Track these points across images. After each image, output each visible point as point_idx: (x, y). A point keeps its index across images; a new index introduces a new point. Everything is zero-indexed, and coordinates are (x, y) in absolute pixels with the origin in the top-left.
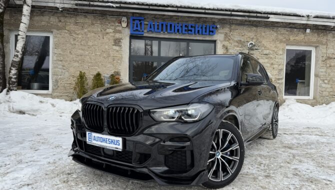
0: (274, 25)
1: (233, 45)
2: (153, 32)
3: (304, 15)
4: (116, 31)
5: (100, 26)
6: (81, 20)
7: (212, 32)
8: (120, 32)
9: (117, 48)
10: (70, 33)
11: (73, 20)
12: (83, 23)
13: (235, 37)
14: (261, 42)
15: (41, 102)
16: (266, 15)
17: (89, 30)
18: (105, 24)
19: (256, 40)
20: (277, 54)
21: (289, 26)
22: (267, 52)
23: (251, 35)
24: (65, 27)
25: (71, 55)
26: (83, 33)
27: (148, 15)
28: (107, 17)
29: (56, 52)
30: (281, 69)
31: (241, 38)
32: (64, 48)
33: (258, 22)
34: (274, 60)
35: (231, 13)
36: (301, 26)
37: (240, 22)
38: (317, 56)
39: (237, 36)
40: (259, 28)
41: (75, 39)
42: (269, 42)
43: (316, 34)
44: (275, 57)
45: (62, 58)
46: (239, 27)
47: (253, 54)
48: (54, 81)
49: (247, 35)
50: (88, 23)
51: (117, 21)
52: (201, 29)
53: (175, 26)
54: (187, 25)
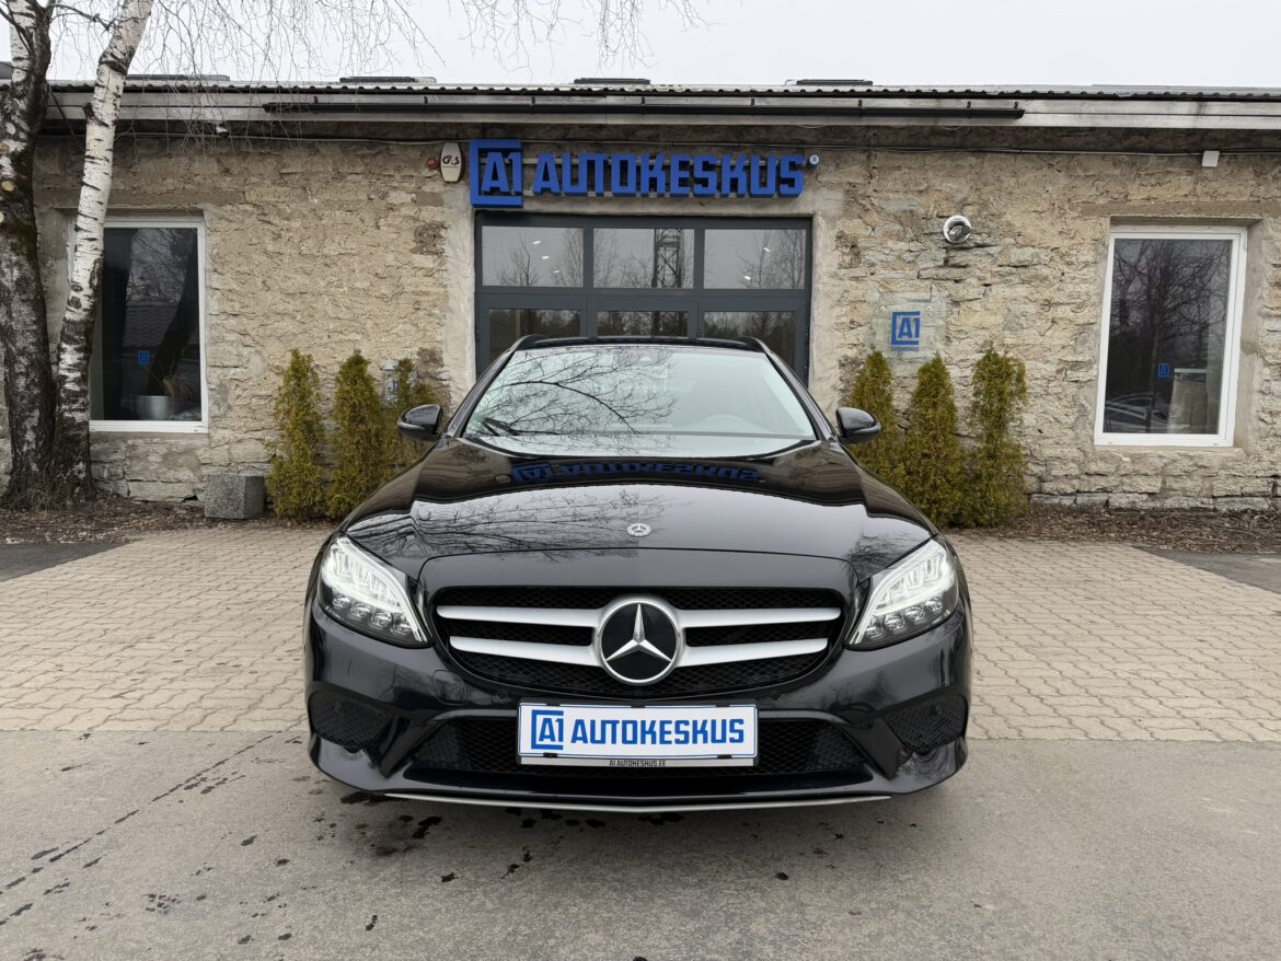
1: (879, 232)
2: (557, 196)
4: (422, 199)
5: (365, 182)
6: (296, 162)
7: (791, 182)
8: (436, 200)
9: (427, 261)
10: (262, 211)
11: (268, 166)
12: (307, 176)
13: (888, 199)
14: (999, 216)
16: (1009, 104)
17: (328, 197)
18: (384, 173)
19: (977, 207)
20: (1069, 264)
21: (1125, 144)
22: (1025, 254)
23: (956, 187)
24: (244, 193)
25: (268, 294)
26: (306, 213)
27: (541, 131)
28: (391, 147)
29: (215, 285)
30: (1084, 325)
31: (915, 203)
32: (244, 268)
33: (989, 131)
34: (1056, 287)
35: (860, 102)
36: (1182, 142)
37: (911, 136)
38: (1253, 266)
39: (897, 196)
40: (989, 155)
41: (280, 236)
42: (1034, 214)
43: (1251, 169)
44: (1059, 274)
45: (237, 306)
46: (904, 156)
47: (964, 264)
48: (213, 387)
49: (939, 188)
50: (321, 173)
51: (425, 159)
52: (745, 174)
53: (638, 168)
54: (688, 162)
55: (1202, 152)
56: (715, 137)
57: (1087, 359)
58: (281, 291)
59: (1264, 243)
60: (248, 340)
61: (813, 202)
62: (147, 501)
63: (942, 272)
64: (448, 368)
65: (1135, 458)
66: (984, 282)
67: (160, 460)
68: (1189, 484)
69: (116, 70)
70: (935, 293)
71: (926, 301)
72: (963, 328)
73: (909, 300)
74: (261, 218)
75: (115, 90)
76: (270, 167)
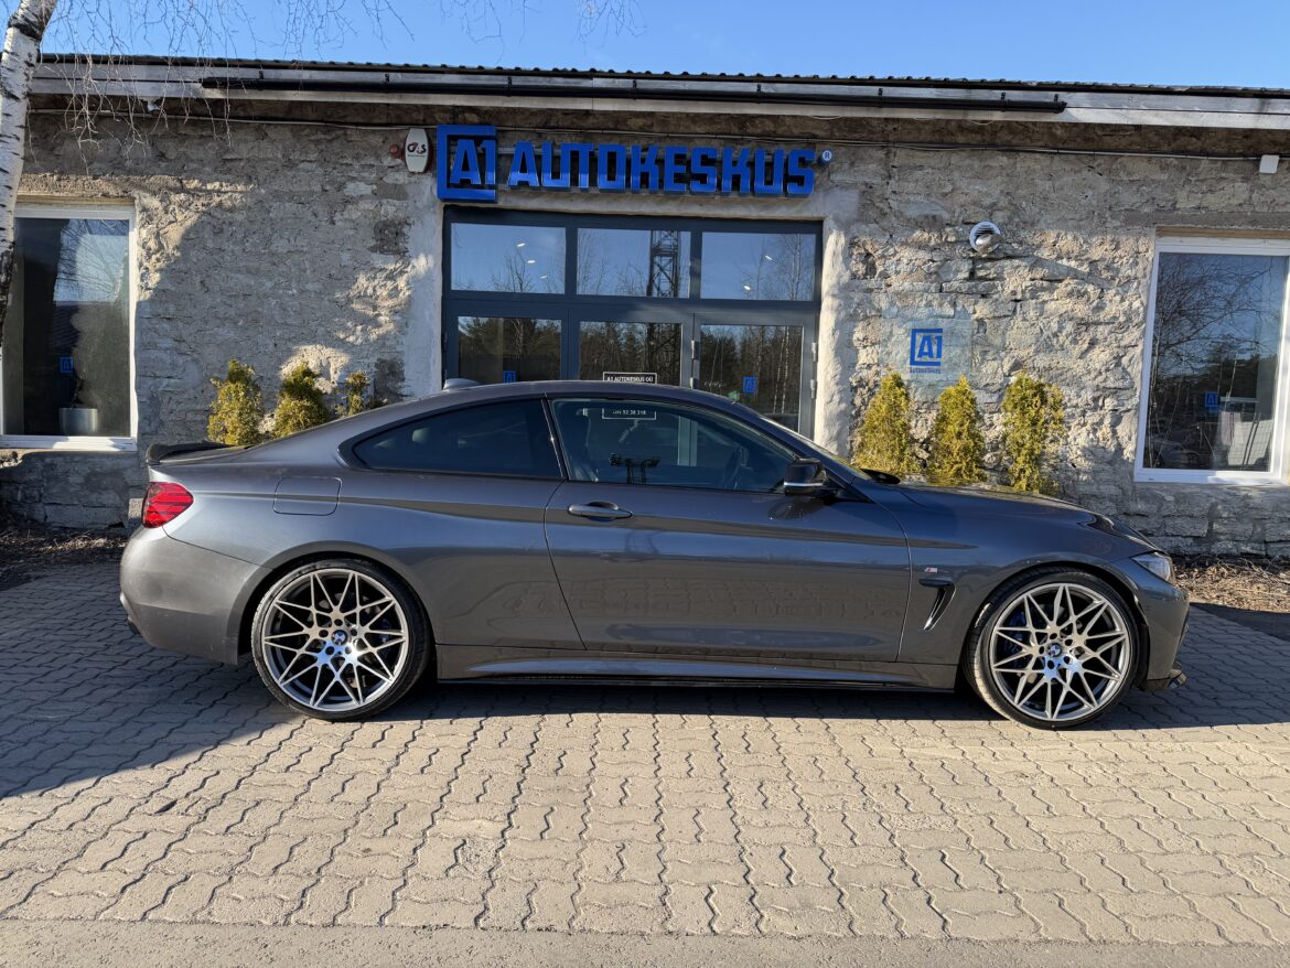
0: (1092, 140)
1: (898, 239)
2: (538, 191)
4: (385, 192)
5: (320, 171)
6: (242, 147)
7: (800, 180)
8: (399, 193)
9: (389, 262)
10: (202, 201)
12: (252, 162)
13: (908, 202)
14: (1033, 224)
16: (1049, 97)
17: (276, 188)
18: (341, 161)
19: (1007, 213)
20: (1110, 279)
21: (1174, 145)
22: (1061, 267)
23: (985, 189)
24: (181, 180)
25: (207, 296)
26: (251, 204)
27: (518, 118)
28: (349, 132)
29: (147, 284)
30: (1125, 347)
31: (938, 207)
32: (181, 266)
33: (1021, 127)
34: (1095, 303)
35: (880, 91)
36: (1238, 145)
37: (934, 132)
39: (919, 198)
40: (1022, 155)
41: (222, 231)
42: (1070, 223)
44: (1098, 290)
45: (172, 309)
46: (927, 154)
47: (991, 276)
48: (144, 399)
49: (966, 191)
50: (269, 159)
51: (387, 146)
52: (748, 170)
53: (628, 163)
54: (684, 156)
55: (1260, 155)
56: (715, 128)
57: (1127, 383)
58: (222, 291)
60: (183, 347)
61: (822, 206)
62: (66, 528)
63: (967, 285)
64: (410, 383)
65: (1181, 498)
66: (1014, 298)
67: (81, 480)
68: (1240, 528)
69: (28, 35)
70: (959, 309)
71: (949, 317)
72: (990, 348)
73: (930, 316)
74: (201, 209)
75: (27, 58)
76: (211, 151)
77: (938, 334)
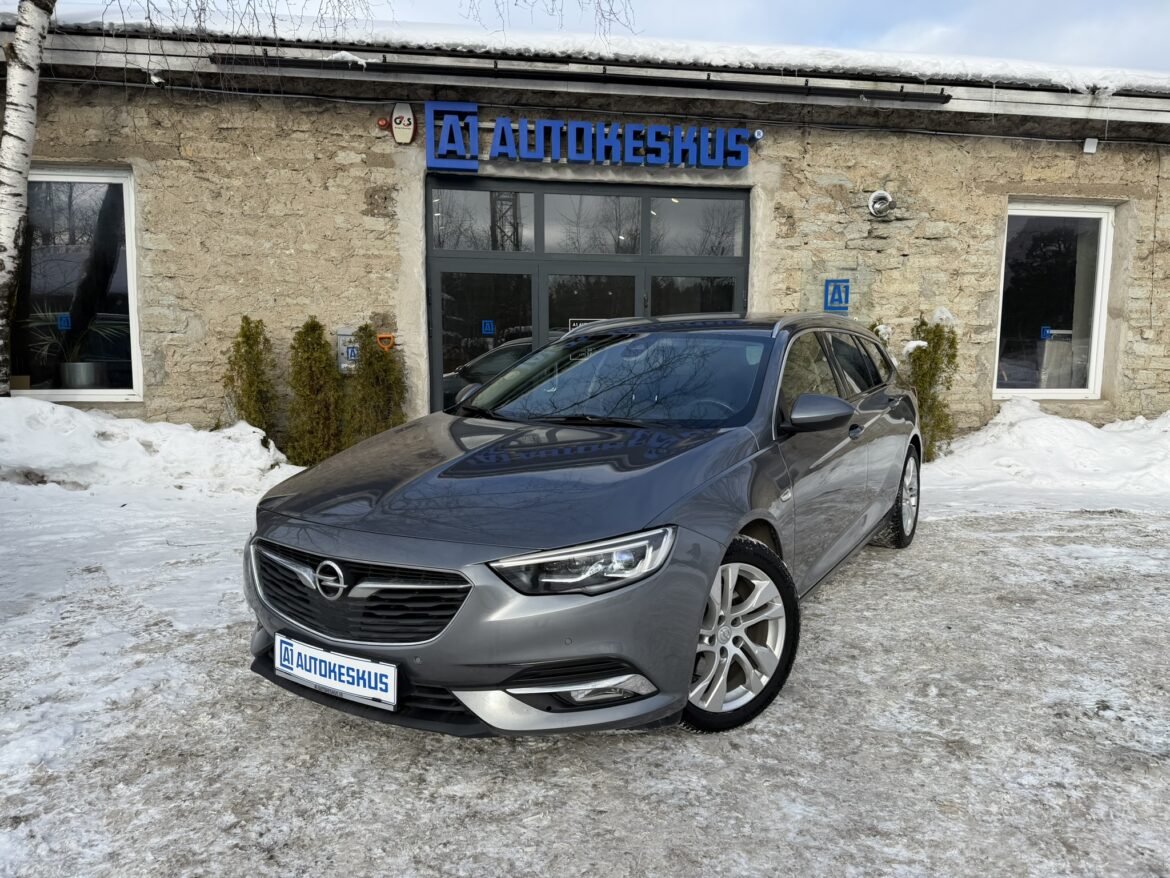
0: (965, 127)
1: (812, 205)
2: (513, 161)
3: (1080, 85)
4: (373, 160)
5: (312, 141)
6: (239, 117)
7: (737, 155)
8: (387, 161)
9: (379, 224)
10: (199, 167)
11: (205, 119)
12: (248, 132)
13: (820, 174)
14: (916, 193)
15: (103, 436)
16: (936, 90)
17: (272, 155)
18: (332, 132)
19: (897, 183)
20: (974, 237)
21: (1022, 129)
22: (938, 228)
23: (880, 163)
24: (178, 147)
25: (207, 255)
26: (247, 170)
27: (494, 95)
28: (338, 105)
29: (150, 246)
30: (985, 292)
31: (844, 178)
32: (182, 228)
33: (908, 113)
34: (963, 258)
35: (807, 81)
36: (1066, 129)
37: (841, 115)
38: (1119, 241)
39: (828, 170)
40: (908, 137)
41: (220, 193)
42: (945, 191)
43: (1121, 156)
44: (966, 246)
45: (173, 268)
46: (834, 133)
47: (885, 236)
48: (148, 353)
49: (866, 165)
50: (264, 129)
51: (375, 119)
52: (694, 146)
53: (594, 136)
54: (640, 132)
55: (1085, 139)
56: (663, 108)
57: (988, 323)
58: (222, 251)
59: (1130, 221)
60: (186, 304)
61: (754, 174)
63: (867, 243)
64: (402, 333)
66: (902, 253)
69: (40, 7)
70: (861, 261)
71: (853, 269)
72: (883, 295)
73: (839, 269)
74: (198, 175)
75: (41, 30)
76: (207, 121)
77: (845, 284)
